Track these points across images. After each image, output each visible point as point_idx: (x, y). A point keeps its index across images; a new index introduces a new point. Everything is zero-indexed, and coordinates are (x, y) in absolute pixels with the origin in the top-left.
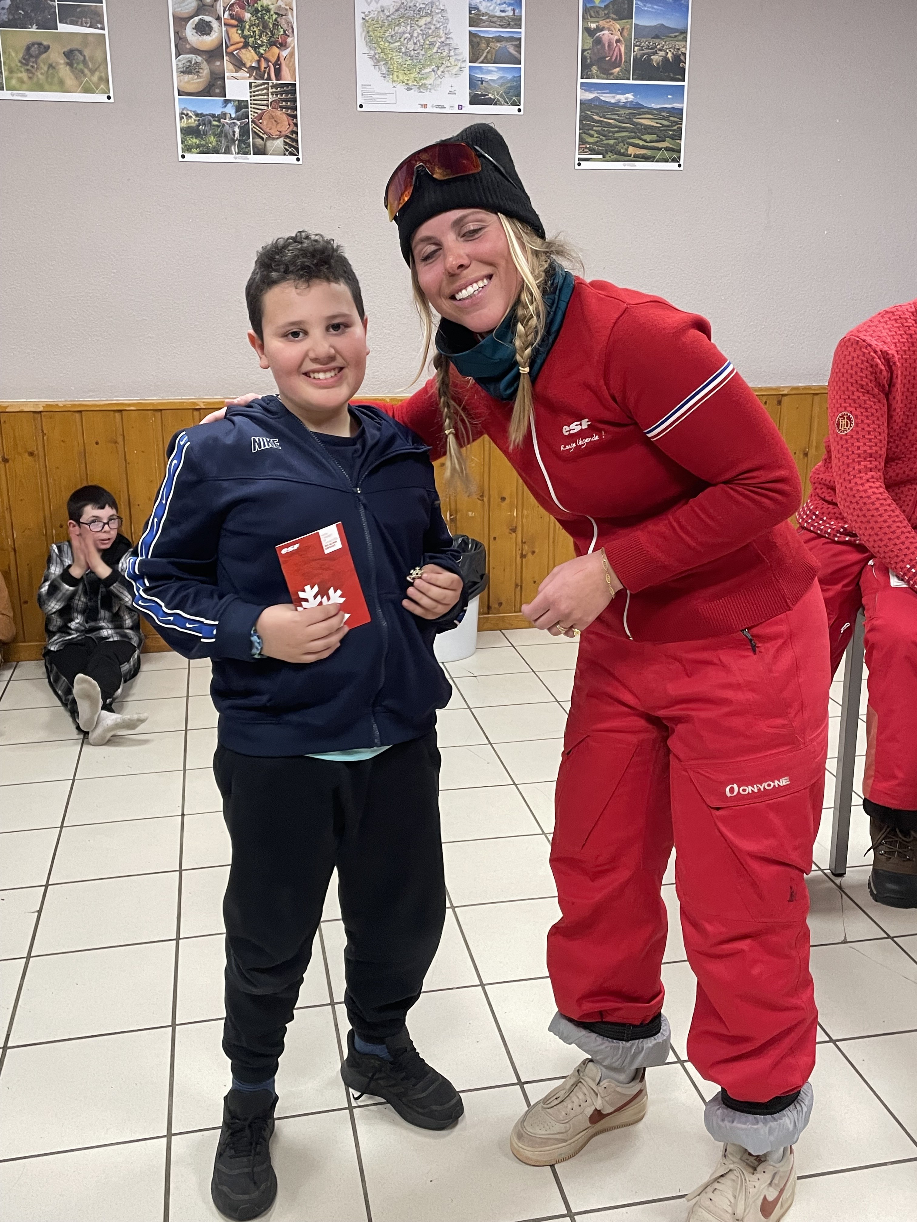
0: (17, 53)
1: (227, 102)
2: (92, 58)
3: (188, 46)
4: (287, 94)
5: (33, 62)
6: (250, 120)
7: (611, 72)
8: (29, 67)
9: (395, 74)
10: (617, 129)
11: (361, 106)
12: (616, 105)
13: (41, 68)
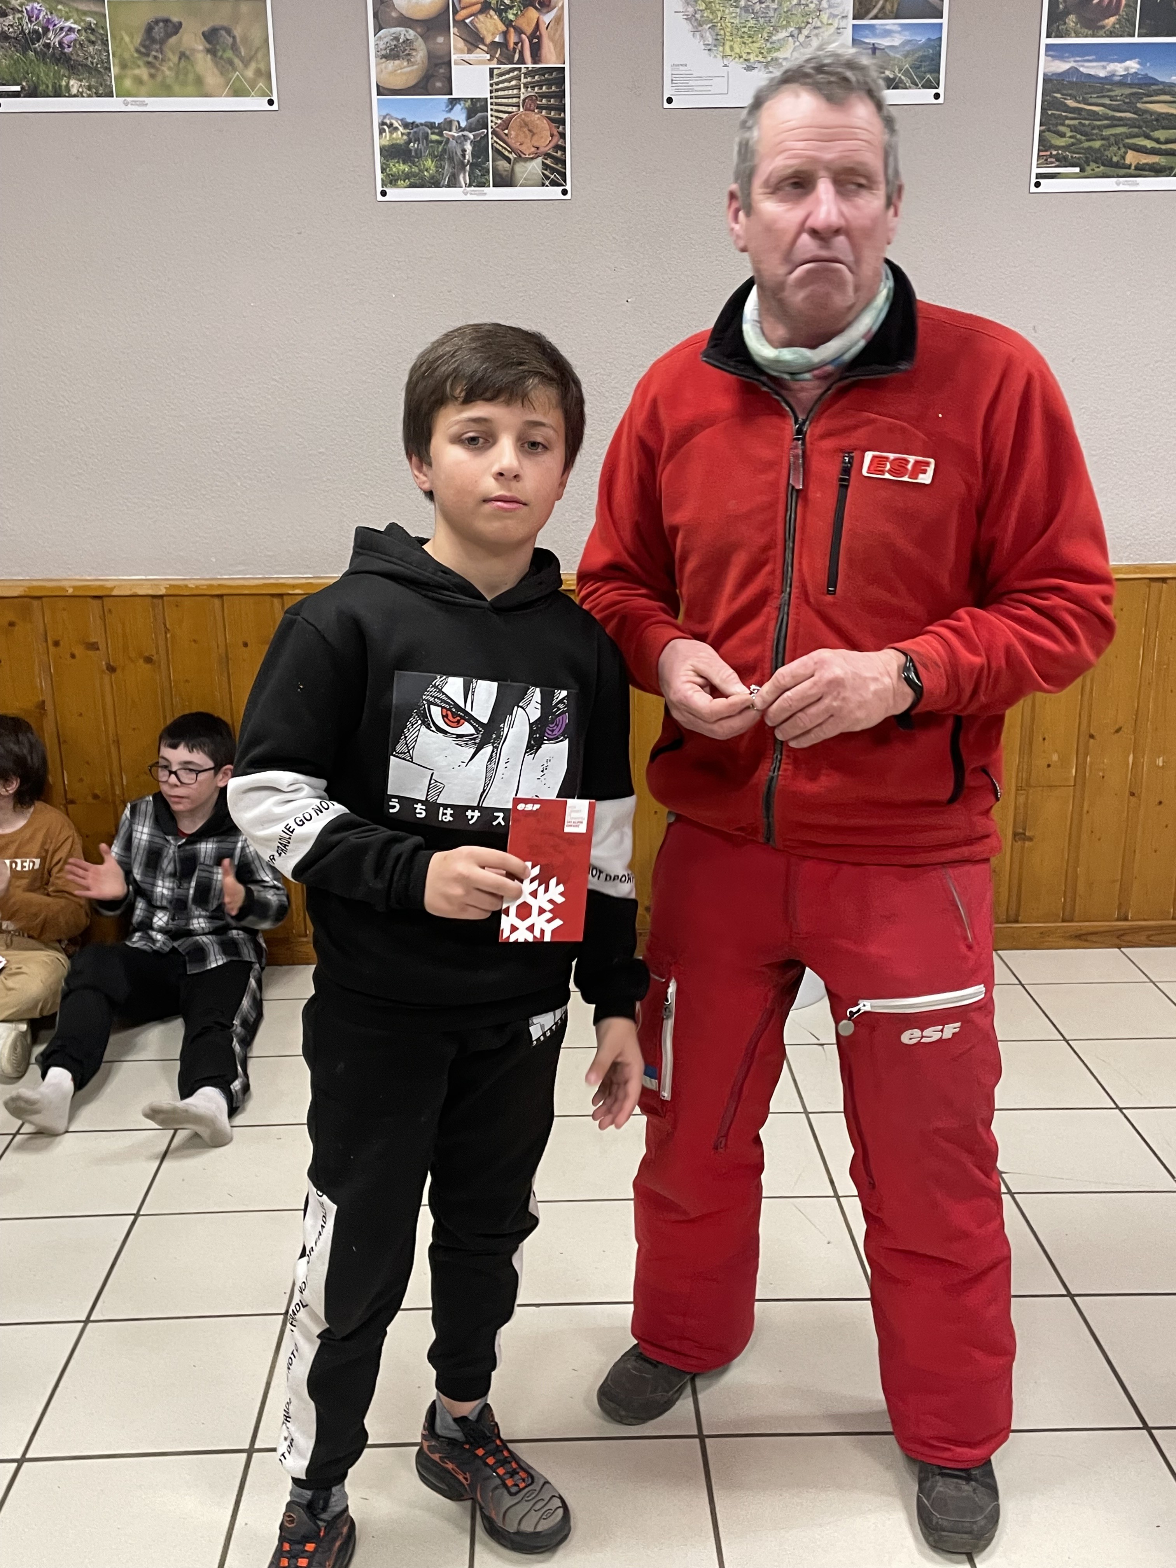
0: (132, 36)
1: (453, 102)
2: (245, 40)
3: (394, 14)
4: (550, 86)
5: (157, 51)
6: (490, 130)
7: (1100, 24)
8: (150, 59)
9: (728, 44)
10: (1106, 122)
11: (670, 100)
12: (1109, 81)
13: (169, 60)
